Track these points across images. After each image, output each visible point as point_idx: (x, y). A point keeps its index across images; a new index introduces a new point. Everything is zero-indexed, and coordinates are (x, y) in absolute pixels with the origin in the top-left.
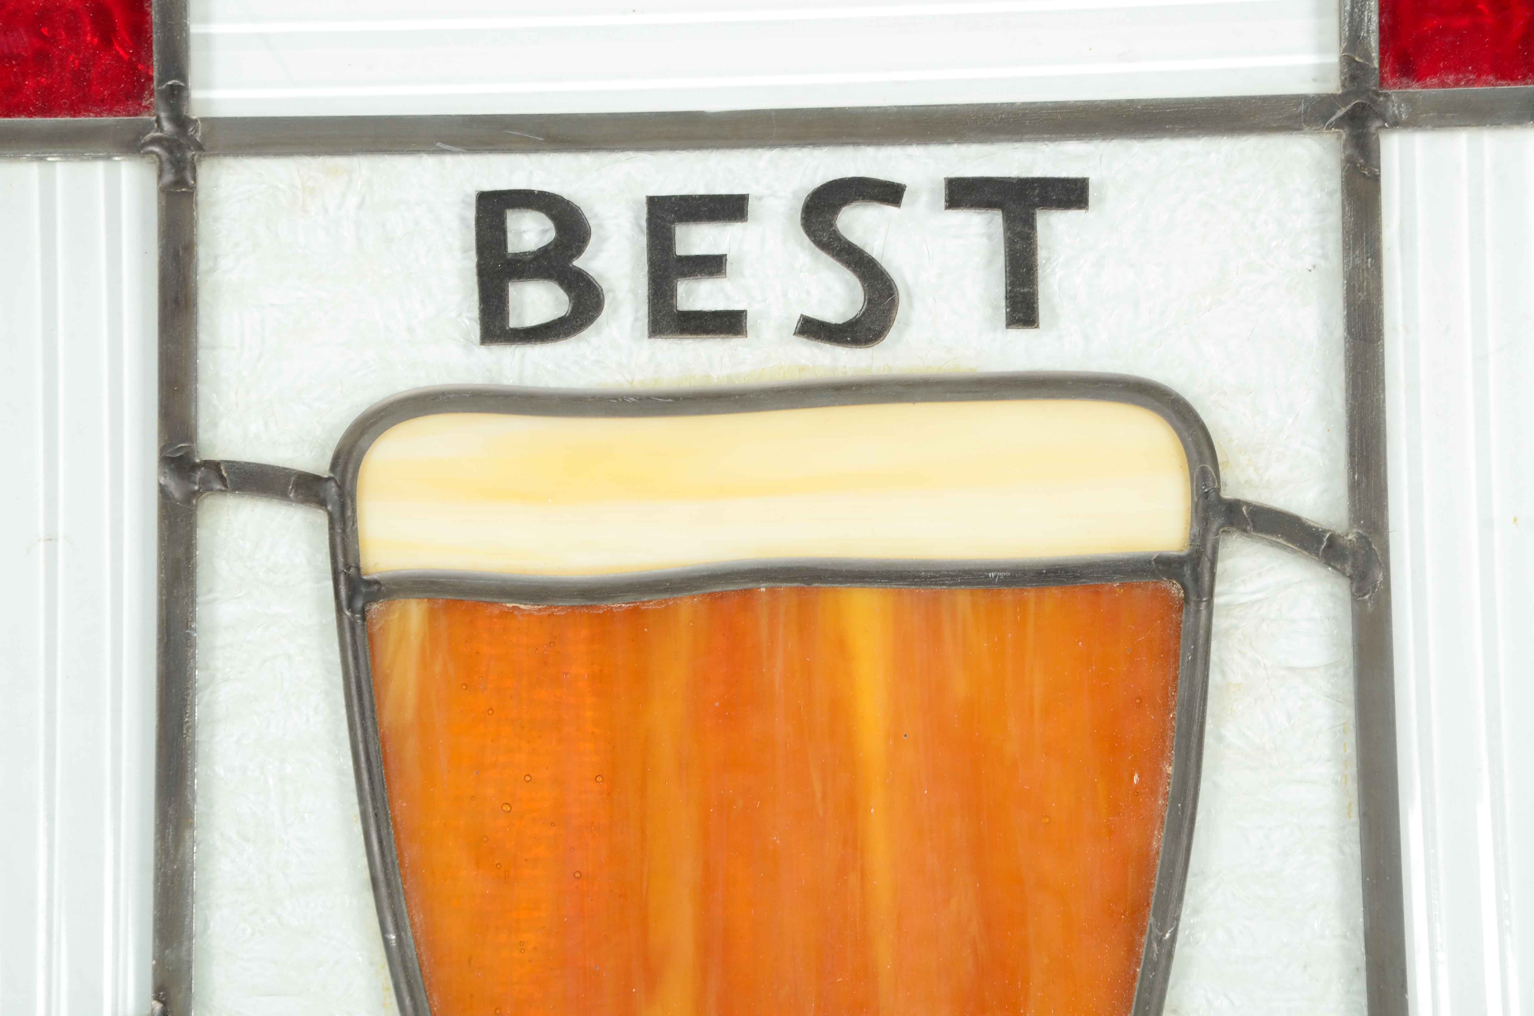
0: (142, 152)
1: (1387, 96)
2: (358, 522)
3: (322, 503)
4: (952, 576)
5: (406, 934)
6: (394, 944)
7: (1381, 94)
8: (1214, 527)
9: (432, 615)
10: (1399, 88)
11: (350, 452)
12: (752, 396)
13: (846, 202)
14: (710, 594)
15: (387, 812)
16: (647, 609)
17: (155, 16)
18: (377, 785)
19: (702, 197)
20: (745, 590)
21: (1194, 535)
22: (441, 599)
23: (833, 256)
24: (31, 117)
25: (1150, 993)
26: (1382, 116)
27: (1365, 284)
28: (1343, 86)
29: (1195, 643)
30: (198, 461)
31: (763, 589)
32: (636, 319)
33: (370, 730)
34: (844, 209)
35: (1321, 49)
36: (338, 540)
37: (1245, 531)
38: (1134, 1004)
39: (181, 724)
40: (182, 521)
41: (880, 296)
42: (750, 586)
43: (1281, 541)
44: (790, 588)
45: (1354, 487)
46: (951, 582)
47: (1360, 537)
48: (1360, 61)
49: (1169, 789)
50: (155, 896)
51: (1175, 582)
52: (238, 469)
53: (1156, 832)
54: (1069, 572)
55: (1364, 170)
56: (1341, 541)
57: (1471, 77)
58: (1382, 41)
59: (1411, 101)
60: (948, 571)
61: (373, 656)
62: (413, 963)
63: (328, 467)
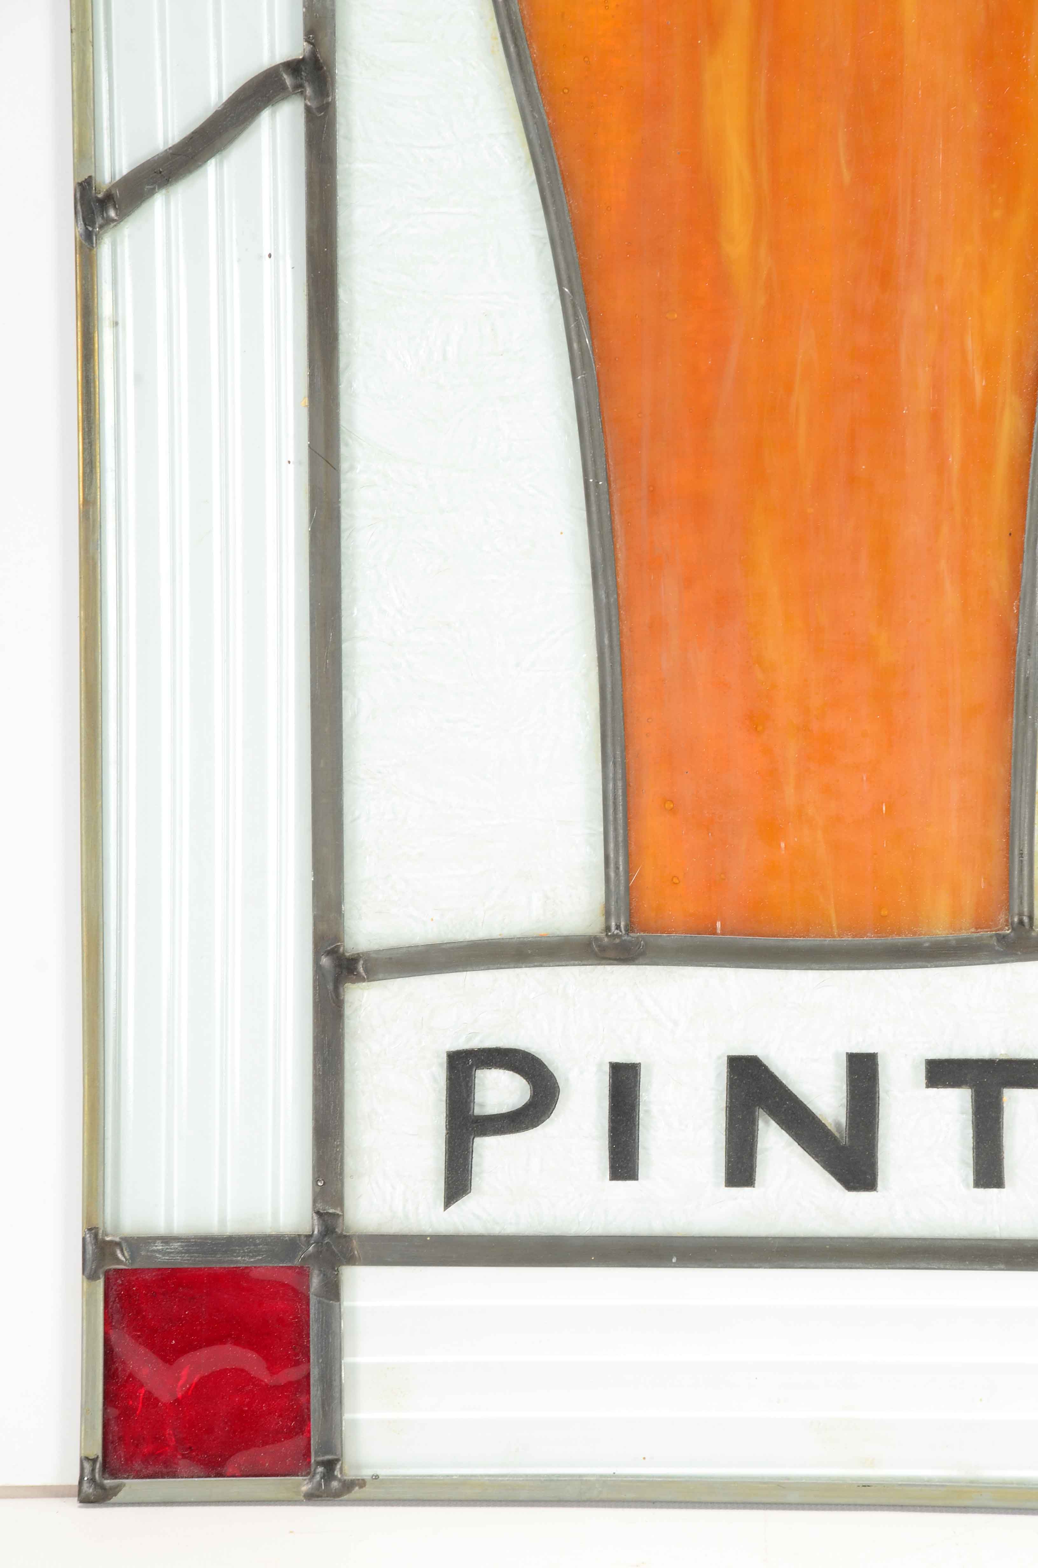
62: (516, 17)
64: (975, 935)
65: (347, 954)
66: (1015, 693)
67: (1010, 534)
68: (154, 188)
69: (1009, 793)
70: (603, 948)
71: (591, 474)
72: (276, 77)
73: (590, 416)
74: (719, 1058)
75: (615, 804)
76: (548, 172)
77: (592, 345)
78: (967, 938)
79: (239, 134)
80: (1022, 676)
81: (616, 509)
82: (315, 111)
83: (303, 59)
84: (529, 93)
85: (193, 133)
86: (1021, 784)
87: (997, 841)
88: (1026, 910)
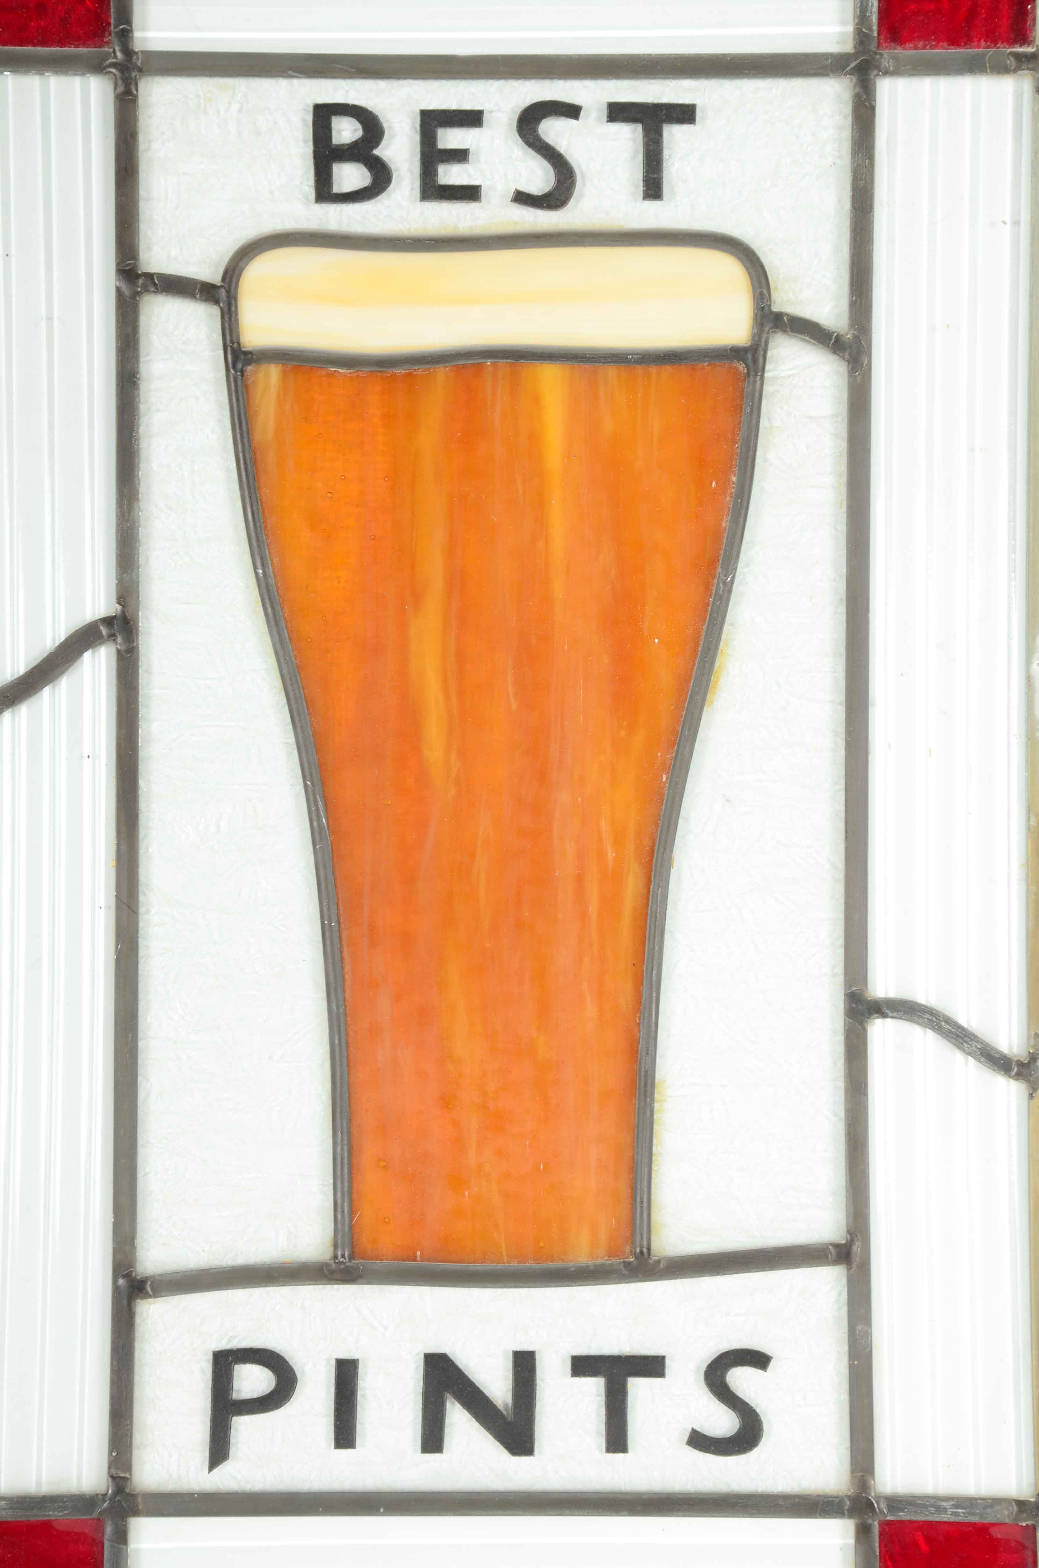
0: (104, 72)
1: (881, 55)
2: (239, 314)
3: (217, 302)
4: (605, 357)
5: (269, 570)
6: (261, 575)
7: (878, 53)
8: (767, 329)
9: (284, 374)
10: (889, 50)
11: (234, 271)
12: (484, 241)
13: (545, 116)
14: (455, 365)
15: (257, 496)
16: (417, 374)
18: (251, 480)
19: (454, 111)
20: (478, 363)
21: (754, 334)
22: (290, 364)
23: (536, 151)
24: (35, 47)
25: (717, 613)
26: (878, 68)
27: (864, 176)
28: (855, 47)
29: (753, 402)
30: (140, 272)
31: (489, 363)
32: (412, 189)
33: (247, 445)
34: (544, 120)
35: (843, 23)
36: (227, 325)
37: (785, 331)
38: (707, 620)
39: (131, 437)
40: (130, 310)
41: (565, 178)
42: (480, 361)
43: (807, 338)
44: (506, 363)
45: (852, 305)
46: (605, 361)
47: (855, 336)
48: (866, 31)
49: (734, 490)
50: (117, 542)
51: (741, 363)
52: (164, 278)
53: (725, 517)
54: (677, 356)
55: (866, 102)
56: (843, 339)
57: (933, 43)
58: (880, 19)
59: (895, 58)
60: (603, 354)
61: (248, 399)
62: (273, 588)
63: (220, 279)
64: (608, 1262)
65: (138, 1277)
66: (638, 1081)
67: (634, 965)
68: (3, 709)
69: (633, 1155)
70: (332, 1272)
71: (326, 917)
72: (95, 629)
73: (325, 875)
74: (418, 1354)
75: (342, 1163)
76: (295, 698)
77: (328, 823)
78: (602, 1265)
79: (67, 669)
80: (643, 1069)
81: (344, 943)
82: (123, 652)
83: (115, 616)
84: (282, 642)
85: (32, 668)
86: (642, 1150)
87: (624, 1191)
88: (645, 1243)
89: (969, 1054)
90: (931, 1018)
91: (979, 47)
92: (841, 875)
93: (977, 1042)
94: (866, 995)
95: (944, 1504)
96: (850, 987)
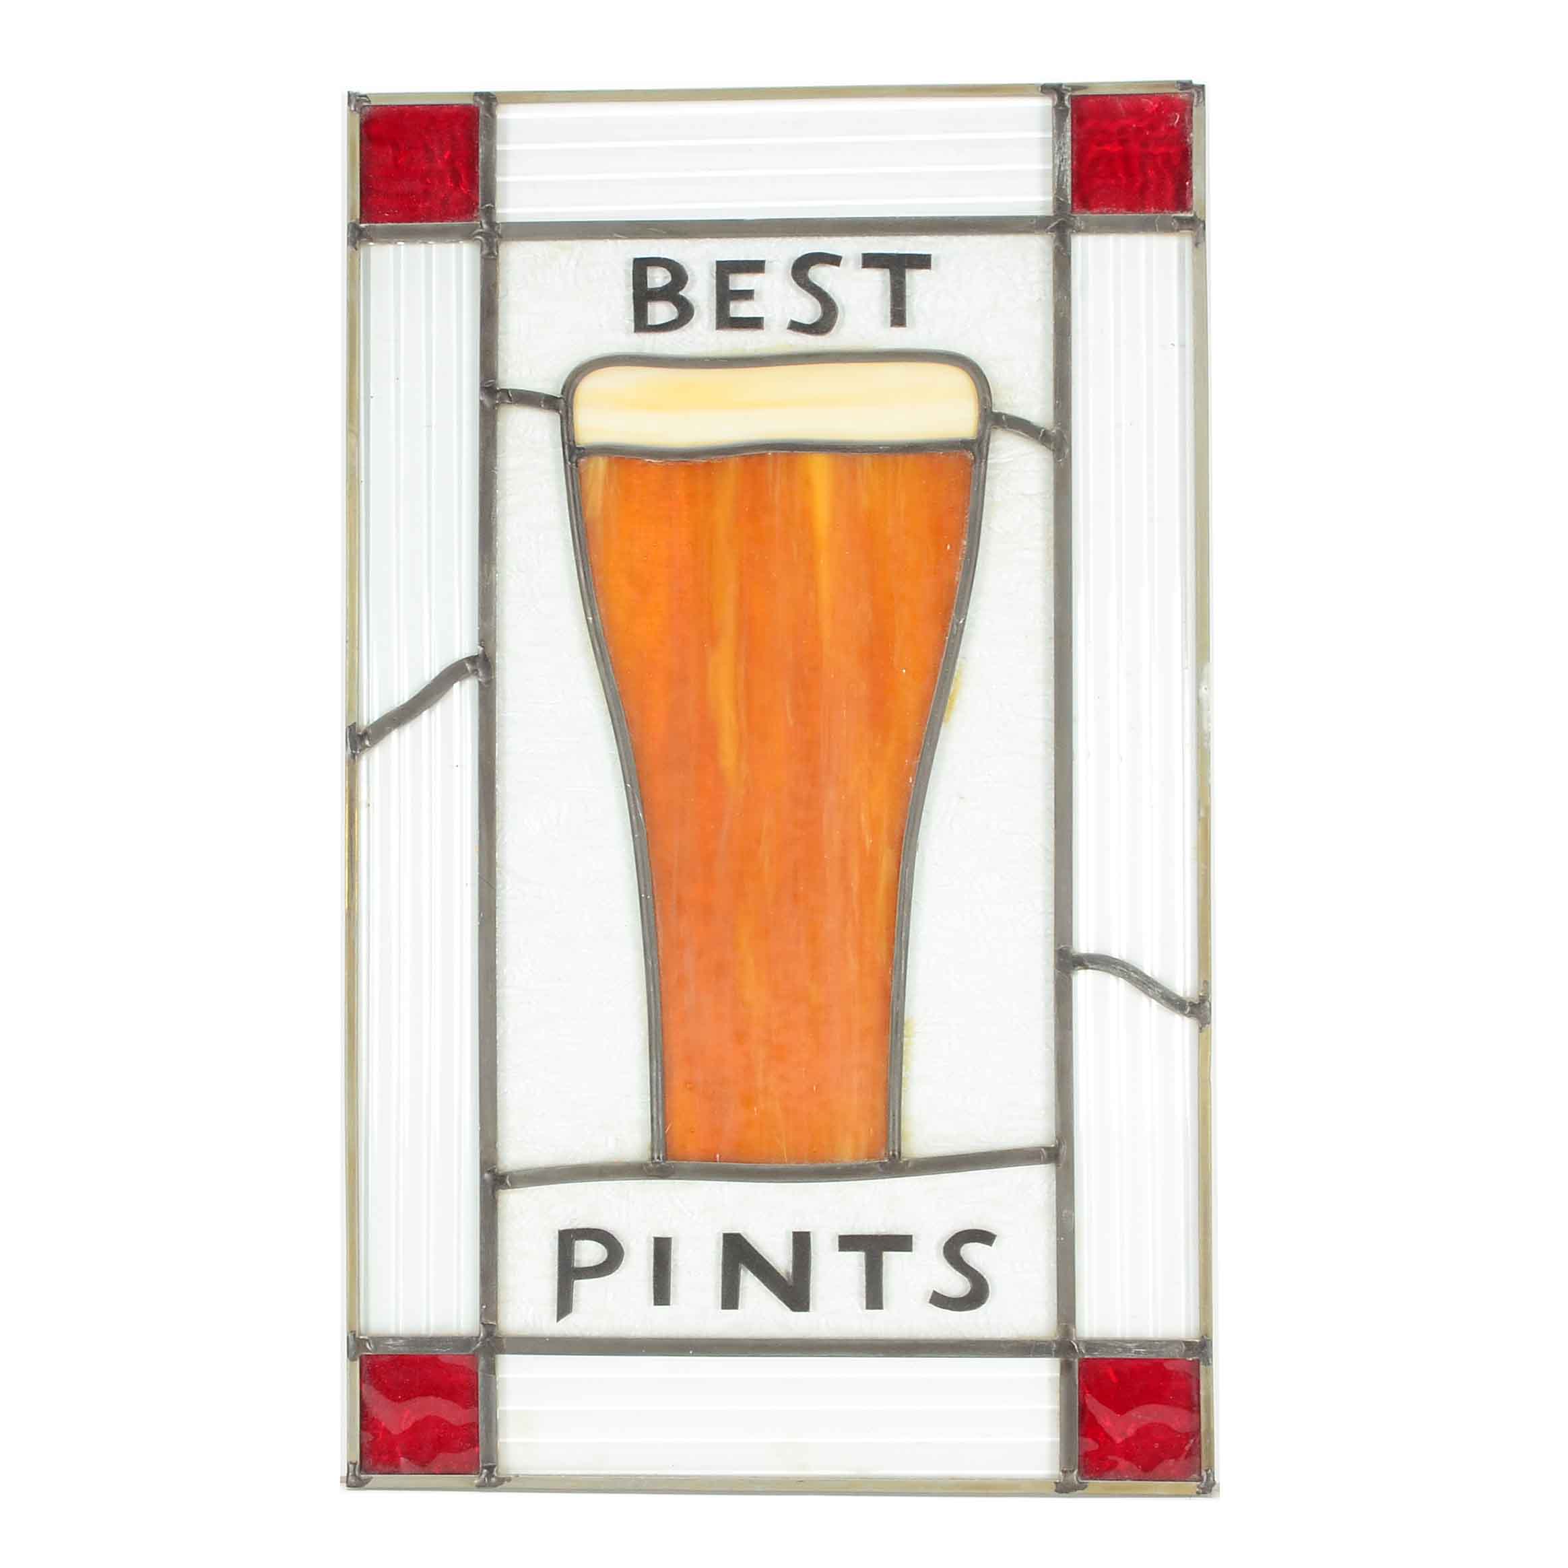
0: (473, 239)
1: (1075, 217)
2: (575, 417)
3: (557, 410)
4: (862, 448)
5: (597, 617)
6: (591, 622)
7: (1073, 216)
8: (990, 426)
9: (610, 464)
10: (1082, 214)
11: (571, 386)
12: (764, 359)
13: (814, 264)
14: (744, 456)
15: (588, 558)
16: (714, 463)
17: (480, 174)
18: (583, 545)
19: (743, 261)
20: (761, 454)
21: (980, 429)
22: (614, 457)
23: (807, 291)
25: (952, 649)
26: (1072, 227)
27: (1064, 309)
28: (1054, 212)
29: (978, 482)
30: (498, 388)
31: (770, 454)
32: (710, 321)
33: (579, 520)
34: (812, 267)
35: (1044, 194)
36: (565, 428)
37: (1004, 428)
39: (490, 516)
40: (491, 418)
41: (830, 310)
42: (764, 452)
43: (1021, 433)
44: (784, 453)
45: (1056, 407)
46: (861, 451)
47: (1059, 431)
49: (964, 552)
50: (479, 597)
51: (969, 452)
52: (517, 393)
53: (958, 574)
54: (918, 447)
55: (1064, 253)
56: (1050, 433)
57: (1115, 209)
58: (1074, 191)
59: (1086, 221)
60: (860, 446)
61: (581, 482)
62: (601, 631)
63: (560, 392)
64: (868, 1162)
65: (500, 1172)
66: (891, 1021)
67: (887, 929)
68: (391, 728)
69: (887, 1079)
70: (650, 1170)
71: (644, 892)
72: (462, 665)
73: (643, 855)
74: (718, 1234)
75: (657, 1085)
76: (618, 719)
77: (644, 816)
78: (863, 1165)
79: (441, 697)
80: (895, 1012)
81: (657, 913)
82: (484, 684)
83: (478, 656)
84: (607, 674)
85: (415, 696)
86: (894, 1075)
87: (880, 1107)
88: (896, 1148)
89: (1152, 997)
90: (1122, 969)
91: (1150, 212)
92: (1052, 857)
93: (1160, 988)
94: (1071, 951)
95: (1129, 1345)
96: (1059, 945)
